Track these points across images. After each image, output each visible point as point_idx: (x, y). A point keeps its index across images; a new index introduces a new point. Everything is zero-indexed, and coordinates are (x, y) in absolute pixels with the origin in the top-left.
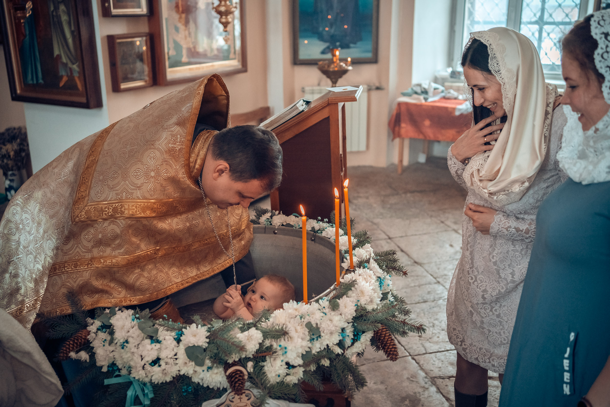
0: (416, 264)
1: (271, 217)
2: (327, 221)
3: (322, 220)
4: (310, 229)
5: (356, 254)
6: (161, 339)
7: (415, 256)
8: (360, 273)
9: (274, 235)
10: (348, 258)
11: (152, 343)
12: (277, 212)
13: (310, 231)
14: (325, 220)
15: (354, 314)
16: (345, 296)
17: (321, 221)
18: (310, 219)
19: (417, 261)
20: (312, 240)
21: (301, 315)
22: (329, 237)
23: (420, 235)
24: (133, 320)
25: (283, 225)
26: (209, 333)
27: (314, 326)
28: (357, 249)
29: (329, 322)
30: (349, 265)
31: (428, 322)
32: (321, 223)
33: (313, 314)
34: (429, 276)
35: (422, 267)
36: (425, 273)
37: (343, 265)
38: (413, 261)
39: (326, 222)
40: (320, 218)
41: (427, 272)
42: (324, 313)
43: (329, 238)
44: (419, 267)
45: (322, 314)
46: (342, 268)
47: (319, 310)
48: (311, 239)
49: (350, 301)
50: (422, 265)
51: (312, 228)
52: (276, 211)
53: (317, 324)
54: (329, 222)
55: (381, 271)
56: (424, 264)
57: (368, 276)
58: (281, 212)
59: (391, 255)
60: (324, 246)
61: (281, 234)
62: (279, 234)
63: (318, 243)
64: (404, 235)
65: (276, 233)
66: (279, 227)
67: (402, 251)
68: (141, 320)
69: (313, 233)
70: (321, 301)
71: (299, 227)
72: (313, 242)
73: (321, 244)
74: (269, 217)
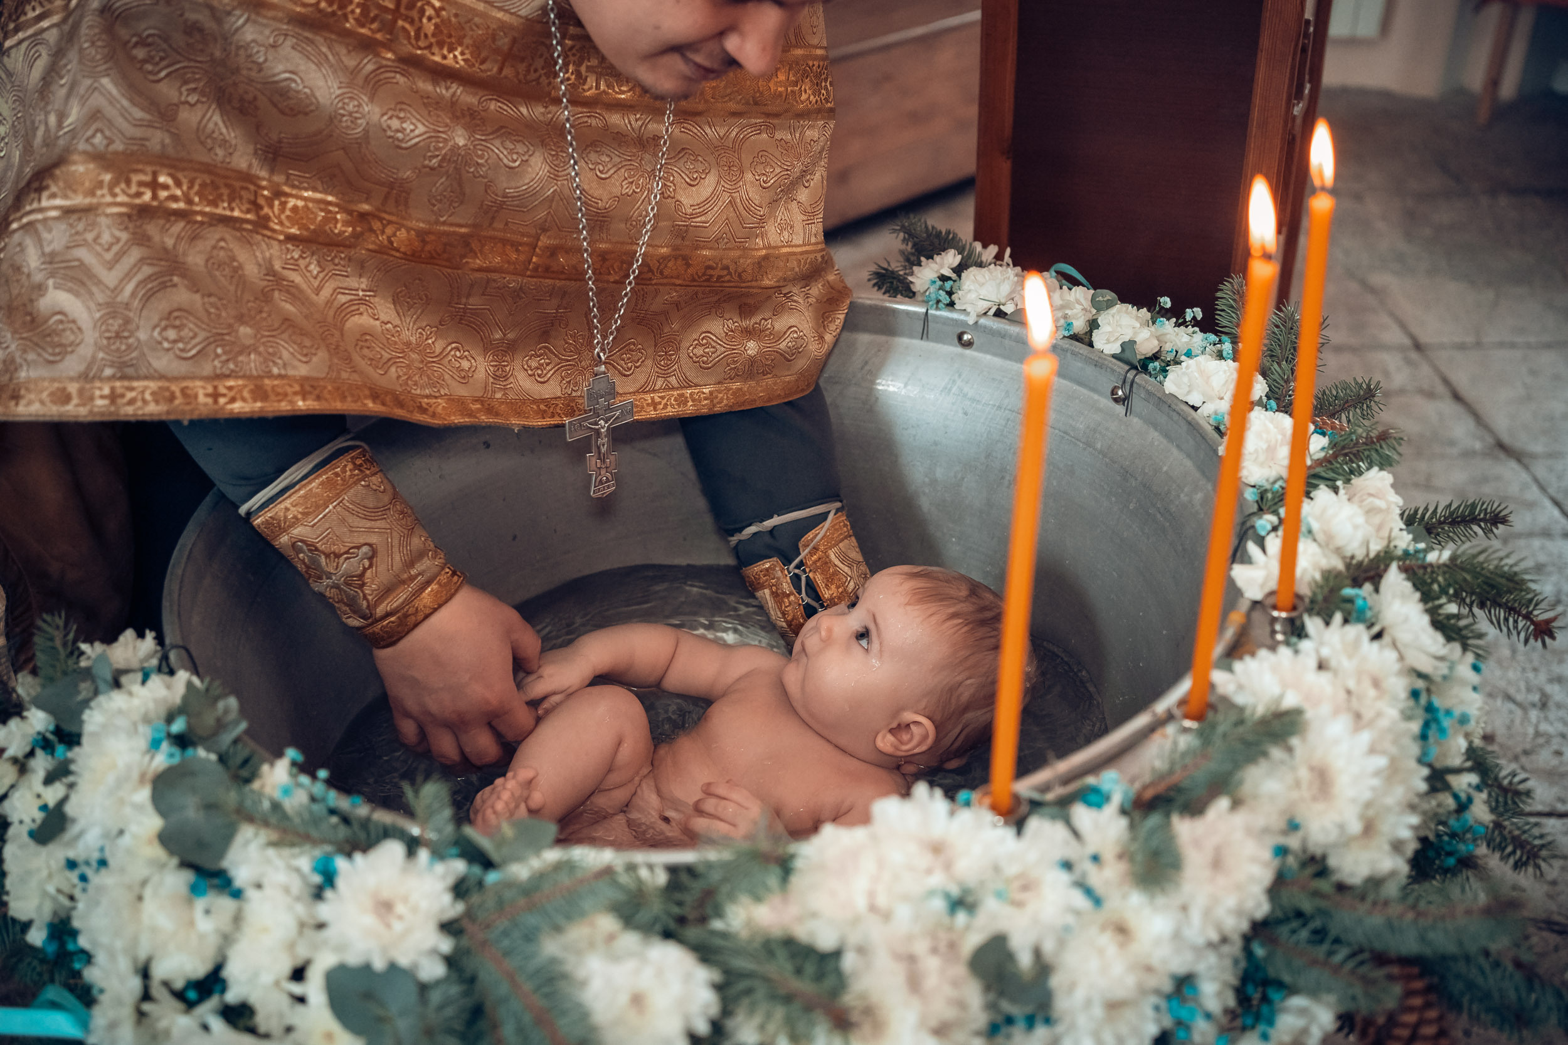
0: (1502, 455)
1: (959, 270)
2: (1199, 316)
3: (1176, 313)
4: (1116, 349)
5: (1315, 526)
6: (241, 875)
7: (1501, 423)
8: (1325, 652)
9: (959, 350)
10: (1274, 543)
11: (195, 890)
12: (993, 250)
13: (1114, 356)
14: (1189, 314)
15: (1262, 908)
16: (1223, 803)
17: (1170, 314)
18: (1123, 300)
19: (1506, 439)
20: (1117, 400)
21: (955, 891)
22: (1194, 400)
23: (1529, 346)
24: (155, 745)
25: (1000, 314)
26: (460, 908)
27: (1025, 960)
28: (1323, 494)
29: (1107, 941)
30: (1273, 585)
31: (1522, 685)
32: (1167, 326)
33: (1028, 885)
34: (1548, 503)
35: (1527, 468)
36: (1534, 493)
37: (1239, 573)
38: (1490, 440)
39: (1195, 322)
40: (1166, 302)
41: (1543, 488)
42: (1089, 892)
43: (1195, 408)
44: (1513, 464)
45: (1079, 900)
47: (1067, 865)
48: (1113, 392)
49: (1249, 831)
50: (1526, 461)
51: (1123, 345)
52: (985, 246)
53: (1037, 953)
54: (1207, 325)
55: (1434, 641)
56: (1533, 456)
57: (1367, 684)
58: (1008, 251)
59: (1480, 526)
60: (1167, 435)
61: (987, 352)
62: (978, 350)
63: (1140, 417)
64: (1470, 339)
65: (969, 344)
66: (982, 321)
67: (1457, 397)
68: (190, 752)
69: (1127, 368)
70: (1081, 814)
71: (1067, 334)
72: (1120, 409)
73: (1155, 426)
74: (947, 272)
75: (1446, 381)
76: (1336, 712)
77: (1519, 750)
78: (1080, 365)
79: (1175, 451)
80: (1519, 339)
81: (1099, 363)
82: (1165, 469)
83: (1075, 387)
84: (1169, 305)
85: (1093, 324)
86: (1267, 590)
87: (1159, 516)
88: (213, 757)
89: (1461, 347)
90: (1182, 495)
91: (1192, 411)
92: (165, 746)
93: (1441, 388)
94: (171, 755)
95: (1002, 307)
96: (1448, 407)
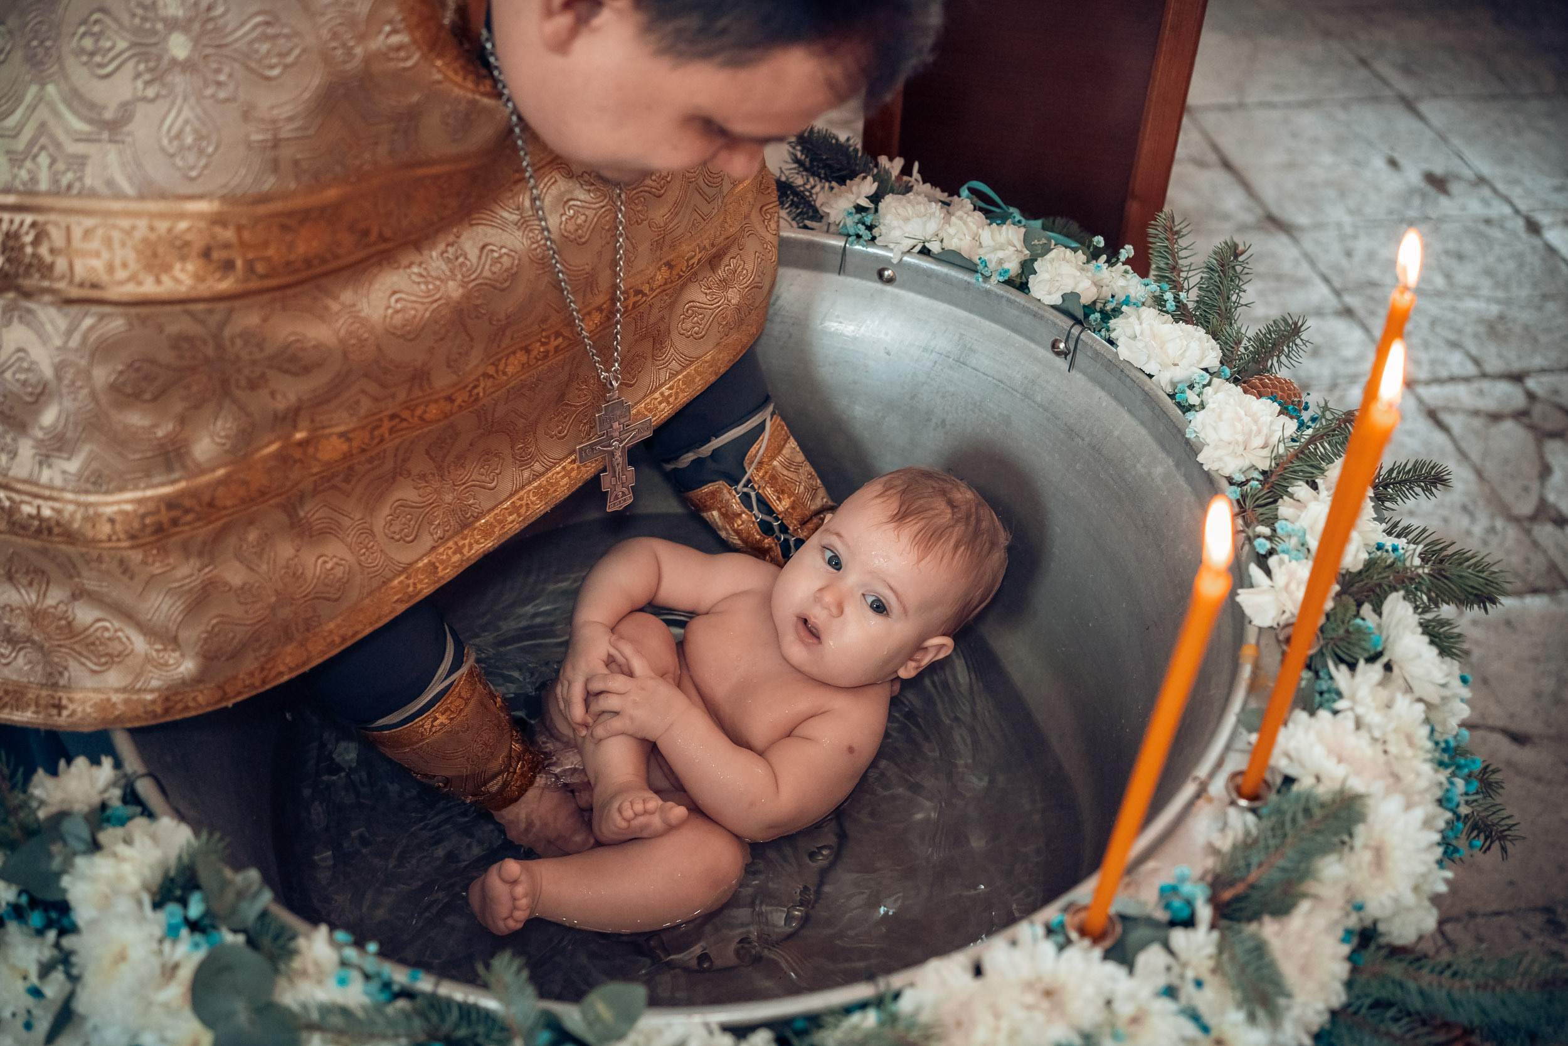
0: (1272, 228)
1: (876, 198)
2: (1133, 255)
3: (1112, 253)
4: (1056, 299)
7: (1269, 193)
12: (898, 164)
13: (1054, 307)
14: (1123, 252)
17: (1104, 254)
19: (1276, 211)
20: (1058, 354)
22: (1149, 367)
23: (1288, 105)
24: (172, 931)
25: (925, 252)
32: (1101, 268)
33: (1139, 1019)
34: (1317, 281)
35: (1296, 240)
36: (1305, 270)
37: (1247, 598)
38: (1260, 212)
39: (1129, 265)
40: (1099, 240)
41: (1312, 263)
42: (1195, 1019)
44: (1283, 238)
46: (1235, 619)
48: (1054, 345)
50: (1295, 233)
51: (1064, 296)
52: (891, 159)
56: (1301, 229)
57: (1403, 744)
58: (916, 166)
60: (1117, 398)
61: (910, 289)
62: (902, 286)
63: (1084, 373)
64: (1232, 99)
65: (890, 281)
66: (906, 259)
67: (1227, 165)
68: (215, 936)
69: (1071, 323)
70: (1178, 937)
71: (1001, 279)
72: (1062, 364)
73: (1103, 387)
74: (864, 203)
75: (1215, 148)
76: (1387, 790)
78: (1016, 312)
79: (1126, 416)
80: (1277, 98)
81: (1036, 312)
82: (1116, 433)
83: (1009, 333)
84: (1102, 244)
85: (1027, 268)
87: (1111, 482)
88: (241, 938)
89: (1225, 108)
90: (1138, 466)
91: (1147, 378)
92: (184, 932)
93: (1212, 157)
94: (196, 945)
95: (927, 245)
96: (1220, 177)
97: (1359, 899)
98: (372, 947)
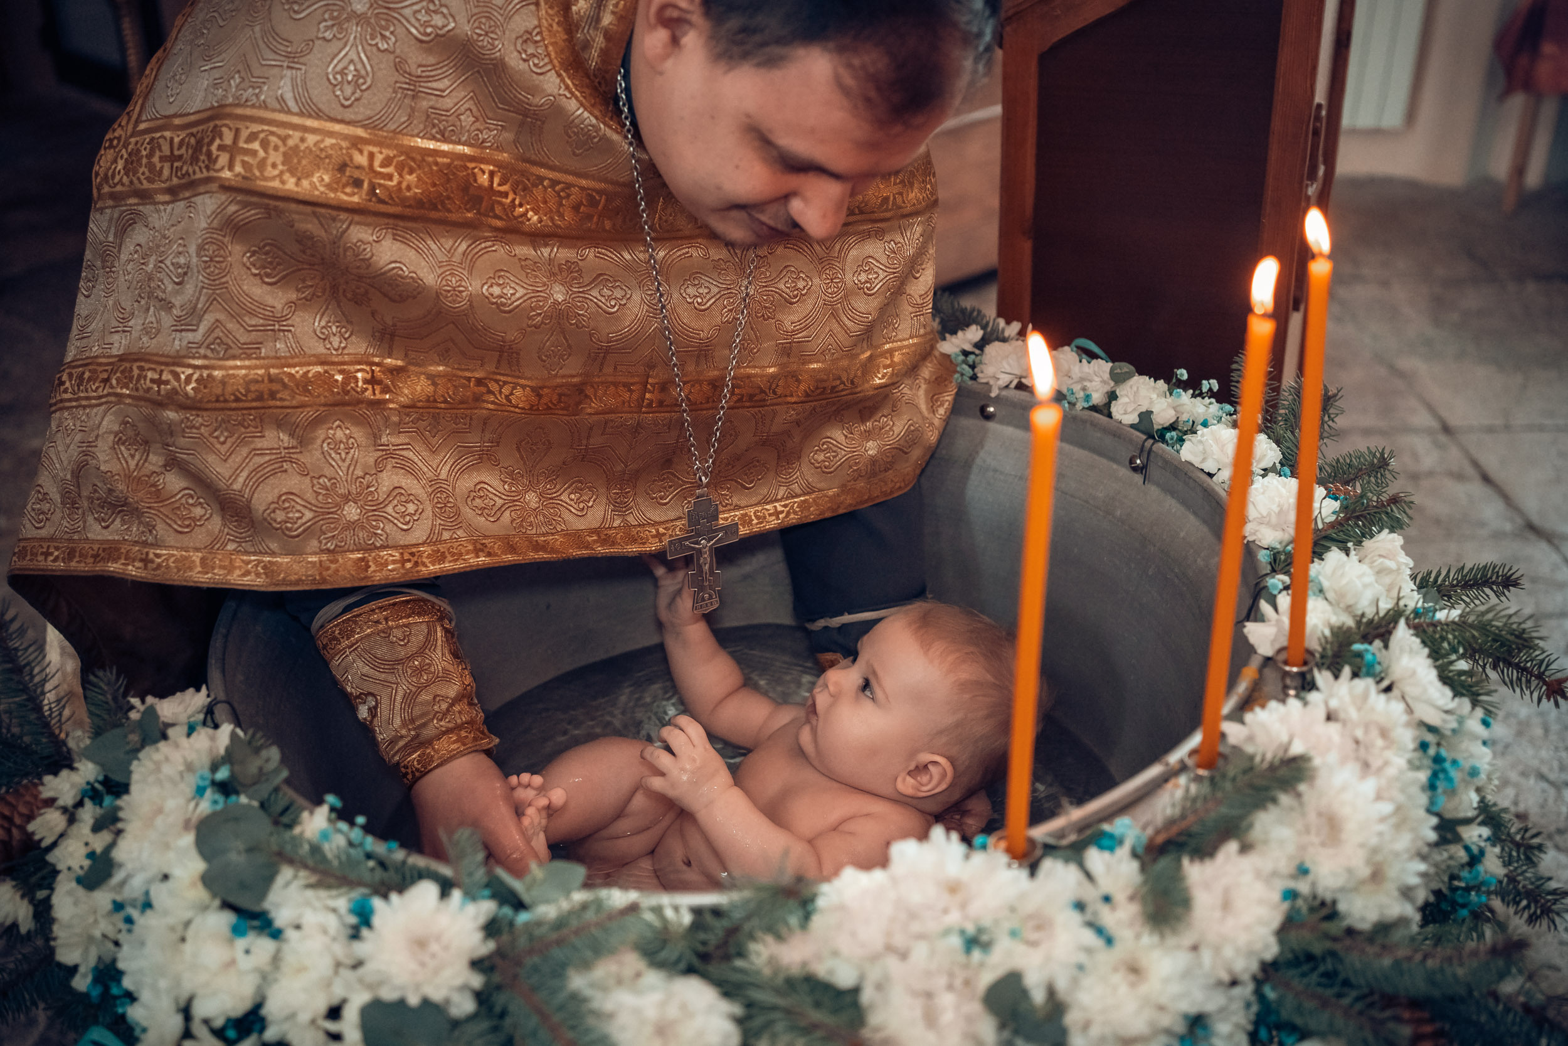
0: (1532, 537)
1: (981, 345)
2: (1216, 387)
3: (1192, 385)
4: (1132, 418)
5: (1326, 584)
6: (282, 917)
7: (1531, 504)
8: (1334, 703)
9: (982, 422)
10: (1284, 601)
11: (237, 931)
12: (1016, 326)
13: (1132, 426)
14: (1205, 385)
15: (1272, 951)
16: (1232, 846)
17: (1184, 385)
18: (1141, 374)
19: (1536, 520)
20: (1135, 469)
21: (971, 929)
22: (1209, 467)
23: (1558, 429)
24: (200, 791)
25: (1020, 387)
26: (491, 946)
27: (1038, 997)
28: (1334, 555)
29: (1119, 979)
30: (1283, 642)
32: (1185, 397)
33: (1042, 924)
35: (1557, 549)
37: (1253, 630)
38: (1519, 521)
39: (1211, 394)
40: (1183, 374)
42: (1099, 930)
43: (1211, 475)
44: (1543, 545)
45: (1091, 938)
46: (1243, 649)
47: (1080, 906)
48: (1132, 461)
49: (1258, 874)
50: (1555, 541)
51: (1141, 415)
52: (1008, 323)
53: (1051, 992)
54: (1222, 396)
55: (1442, 695)
56: (1564, 537)
57: (1374, 734)
58: (1029, 327)
59: (1492, 589)
60: (1184, 502)
61: (1009, 424)
62: (1001, 422)
63: (1158, 485)
64: (1499, 422)
65: (991, 417)
66: (1004, 393)
67: (1486, 479)
68: (233, 798)
69: (1144, 437)
70: (1095, 857)
71: (1086, 405)
72: (1138, 478)
73: (1172, 493)
74: (968, 347)
75: (1475, 464)
76: (1343, 761)
77: (1552, 828)
78: (1099, 435)
79: (1192, 517)
80: (1548, 422)
81: (1117, 432)
82: (1182, 534)
83: (1096, 457)
84: (1185, 377)
85: (1112, 396)
86: (1277, 646)
87: (1176, 581)
88: (255, 804)
89: (1490, 430)
90: (1199, 560)
91: (1207, 479)
92: (209, 793)
93: (1470, 471)
94: (215, 802)
95: (1023, 380)
96: (1477, 488)
97: (1308, 864)
98: (361, 820)
